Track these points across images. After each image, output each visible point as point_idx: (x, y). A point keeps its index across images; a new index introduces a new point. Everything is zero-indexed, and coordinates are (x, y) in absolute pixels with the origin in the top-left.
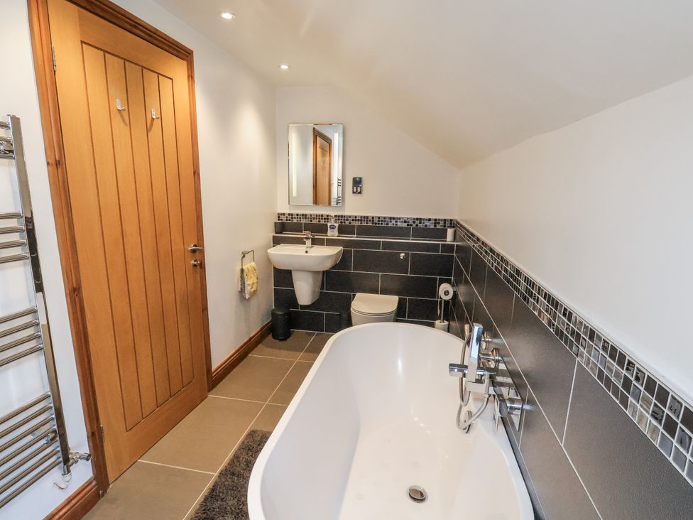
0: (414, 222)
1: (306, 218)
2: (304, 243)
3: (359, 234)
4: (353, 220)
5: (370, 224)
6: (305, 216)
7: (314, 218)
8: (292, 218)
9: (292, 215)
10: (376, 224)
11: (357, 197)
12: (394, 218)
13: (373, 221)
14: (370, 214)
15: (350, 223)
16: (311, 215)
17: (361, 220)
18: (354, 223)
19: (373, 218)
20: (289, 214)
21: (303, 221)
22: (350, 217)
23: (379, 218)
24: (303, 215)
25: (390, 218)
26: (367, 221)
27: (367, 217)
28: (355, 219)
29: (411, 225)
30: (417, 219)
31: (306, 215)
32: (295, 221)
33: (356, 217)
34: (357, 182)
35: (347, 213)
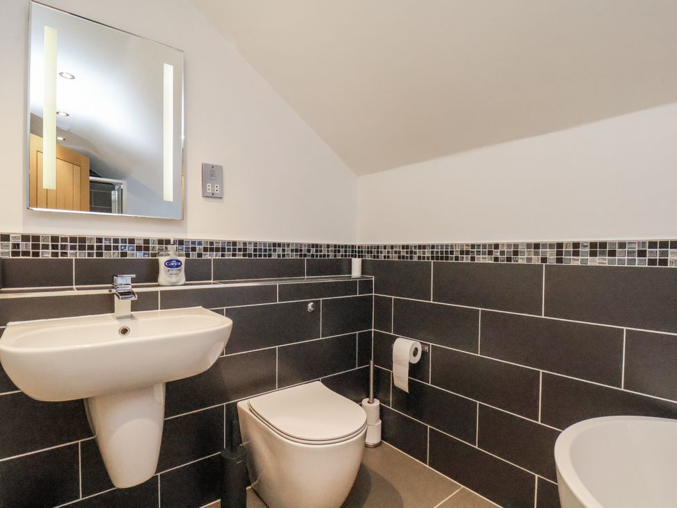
0: (309, 251)
1: (82, 248)
2: (111, 309)
3: (218, 278)
4: (205, 249)
5: (239, 257)
6: (80, 242)
7: (108, 248)
8: (35, 246)
9: (36, 238)
10: (250, 255)
11: (213, 203)
12: (279, 245)
13: (245, 250)
14: (240, 238)
15: (200, 255)
16: (99, 240)
17: (223, 249)
18: (208, 256)
19: (245, 244)
20: (25, 238)
21: (73, 255)
22: (200, 243)
23: (255, 244)
24: (73, 239)
25: (274, 245)
26: (235, 250)
27: (234, 243)
28: (211, 247)
29: (305, 256)
30: (313, 246)
31: (83, 240)
32: (47, 255)
33: (212, 243)
34: (211, 174)
35: (190, 235)
